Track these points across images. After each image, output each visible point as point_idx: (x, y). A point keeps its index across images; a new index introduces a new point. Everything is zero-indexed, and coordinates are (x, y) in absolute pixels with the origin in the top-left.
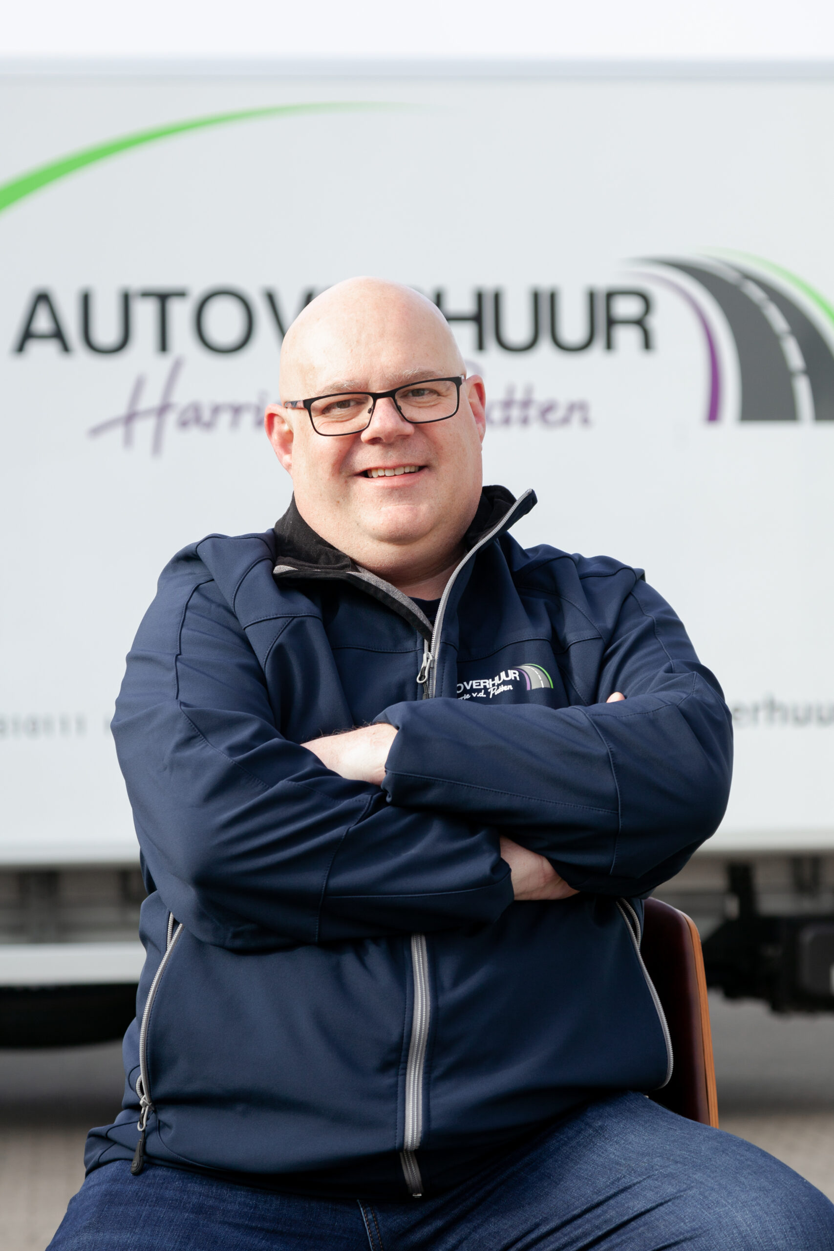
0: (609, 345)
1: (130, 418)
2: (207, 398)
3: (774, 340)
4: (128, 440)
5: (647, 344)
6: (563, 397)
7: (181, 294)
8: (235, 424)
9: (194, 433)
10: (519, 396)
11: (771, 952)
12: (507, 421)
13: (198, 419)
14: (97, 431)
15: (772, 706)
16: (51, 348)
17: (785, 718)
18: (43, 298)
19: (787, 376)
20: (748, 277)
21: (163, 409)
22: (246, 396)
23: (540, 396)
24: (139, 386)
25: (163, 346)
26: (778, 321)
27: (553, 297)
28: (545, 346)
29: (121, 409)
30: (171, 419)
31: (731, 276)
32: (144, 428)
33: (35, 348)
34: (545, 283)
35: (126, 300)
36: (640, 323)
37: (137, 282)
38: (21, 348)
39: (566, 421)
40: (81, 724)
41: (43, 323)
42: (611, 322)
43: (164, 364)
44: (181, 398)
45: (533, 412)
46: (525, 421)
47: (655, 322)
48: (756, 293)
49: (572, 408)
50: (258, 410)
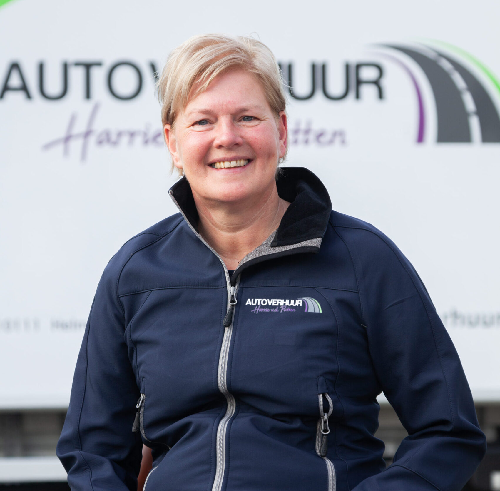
0: (358, 96)
1: (67, 139)
2: (114, 127)
3: (457, 94)
4: (66, 152)
5: (381, 95)
6: (330, 127)
7: (99, 64)
8: (131, 142)
9: (107, 148)
10: (303, 127)
12: (296, 142)
13: (108, 140)
14: (48, 146)
15: (455, 316)
16: (20, 96)
17: (463, 323)
18: (15, 66)
19: (465, 115)
20: (442, 55)
21: (87, 134)
22: (138, 126)
23: (316, 127)
24: (73, 120)
25: (88, 95)
26: (460, 82)
27: (324, 67)
28: (319, 96)
29: (62, 134)
30: (92, 140)
31: (432, 55)
32: (76, 145)
33: (10, 96)
34: (319, 59)
35: (66, 67)
36: (376, 83)
37: (72, 58)
38: (2, 96)
39: (331, 142)
40: (37, 324)
41: (15, 81)
42: (359, 82)
43: (88, 106)
44: (99, 127)
45: (312, 137)
46: (306, 142)
47: (385, 83)
48: (446, 65)
49: (335, 134)
50: (145, 134)
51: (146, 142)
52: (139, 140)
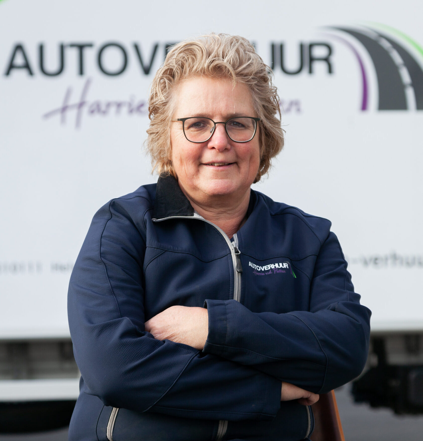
0: (311, 71)
1: (64, 109)
2: (104, 99)
3: (395, 69)
4: (63, 120)
5: (330, 70)
6: (287, 98)
7: (90, 45)
9: (97, 117)
11: (395, 383)
13: (99, 110)
14: (47, 116)
15: (395, 257)
16: (23, 73)
17: (402, 263)
18: (19, 48)
19: (402, 87)
20: (382, 36)
21: (81, 105)
22: (124, 98)
25: (81, 72)
26: (397, 59)
27: (282, 47)
28: (278, 71)
29: (59, 104)
30: (85, 110)
31: (373, 36)
32: (71, 114)
33: (15, 73)
34: (278, 40)
35: (62, 48)
36: (327, 60)
37: (68, 39)
38: (8, 73)
39: (288, 110)
40: (39, 267)
41: (19, 60)
42: (312, 59)
43: (82, 81)
44: (91, 98)
47: (334, 59)
48: (386, 45)
49: (291, 104)
50: (130, 105)
51: (131, 111)
52: (125, 110)
